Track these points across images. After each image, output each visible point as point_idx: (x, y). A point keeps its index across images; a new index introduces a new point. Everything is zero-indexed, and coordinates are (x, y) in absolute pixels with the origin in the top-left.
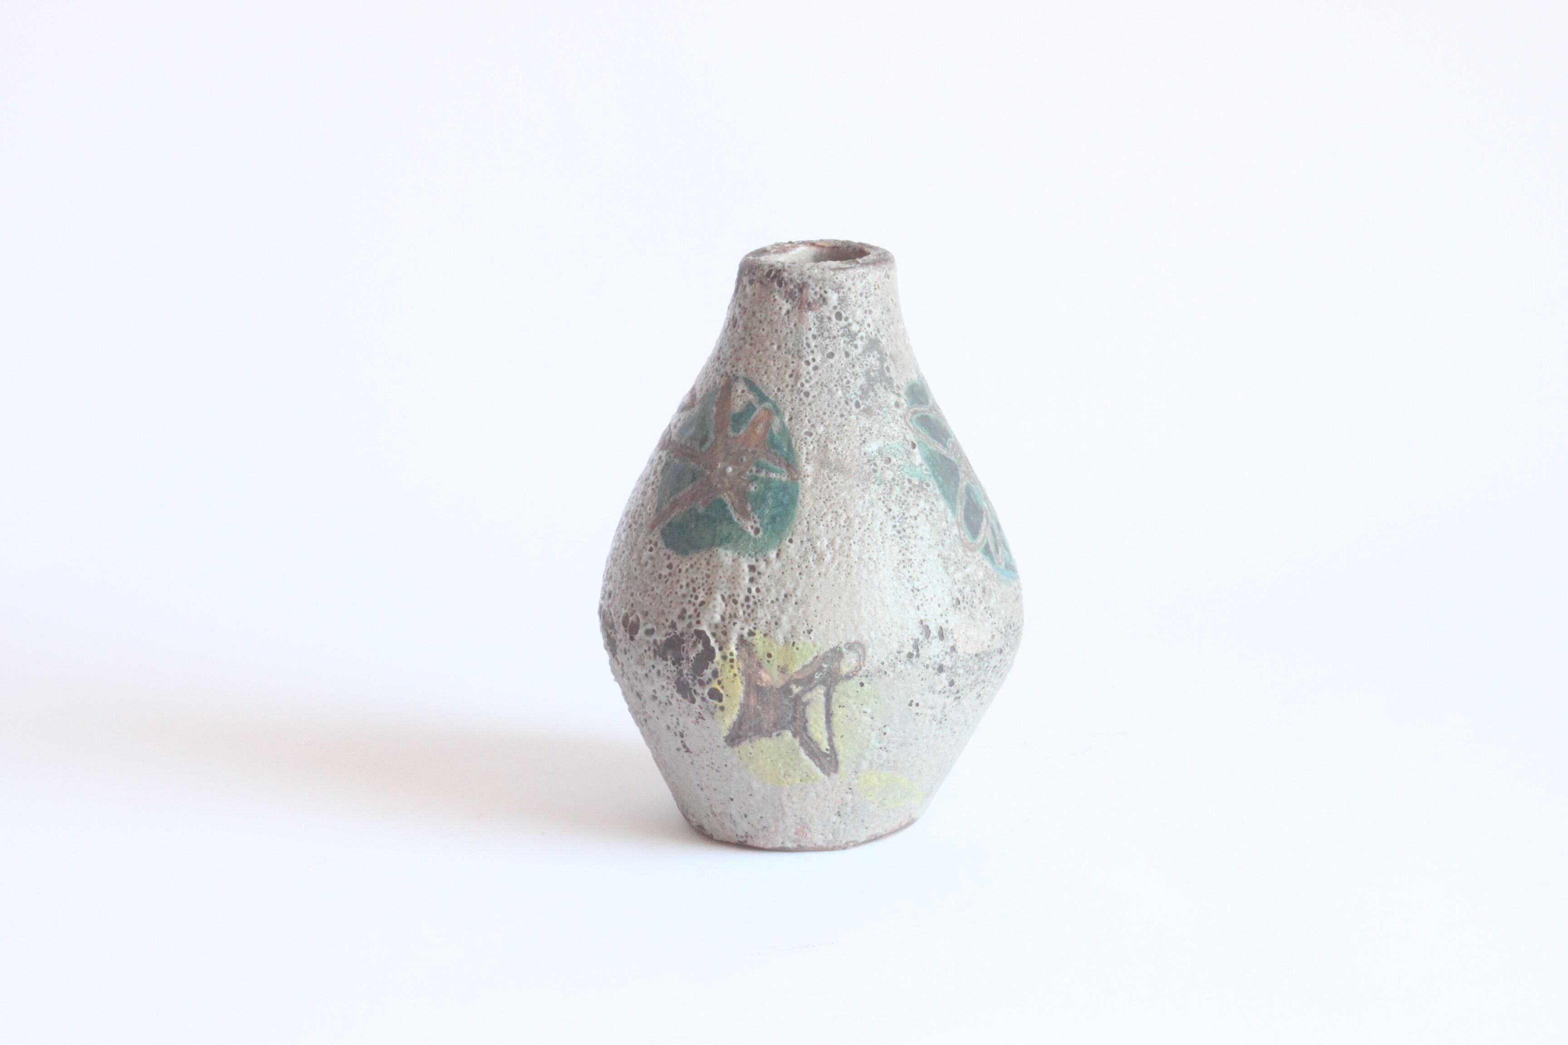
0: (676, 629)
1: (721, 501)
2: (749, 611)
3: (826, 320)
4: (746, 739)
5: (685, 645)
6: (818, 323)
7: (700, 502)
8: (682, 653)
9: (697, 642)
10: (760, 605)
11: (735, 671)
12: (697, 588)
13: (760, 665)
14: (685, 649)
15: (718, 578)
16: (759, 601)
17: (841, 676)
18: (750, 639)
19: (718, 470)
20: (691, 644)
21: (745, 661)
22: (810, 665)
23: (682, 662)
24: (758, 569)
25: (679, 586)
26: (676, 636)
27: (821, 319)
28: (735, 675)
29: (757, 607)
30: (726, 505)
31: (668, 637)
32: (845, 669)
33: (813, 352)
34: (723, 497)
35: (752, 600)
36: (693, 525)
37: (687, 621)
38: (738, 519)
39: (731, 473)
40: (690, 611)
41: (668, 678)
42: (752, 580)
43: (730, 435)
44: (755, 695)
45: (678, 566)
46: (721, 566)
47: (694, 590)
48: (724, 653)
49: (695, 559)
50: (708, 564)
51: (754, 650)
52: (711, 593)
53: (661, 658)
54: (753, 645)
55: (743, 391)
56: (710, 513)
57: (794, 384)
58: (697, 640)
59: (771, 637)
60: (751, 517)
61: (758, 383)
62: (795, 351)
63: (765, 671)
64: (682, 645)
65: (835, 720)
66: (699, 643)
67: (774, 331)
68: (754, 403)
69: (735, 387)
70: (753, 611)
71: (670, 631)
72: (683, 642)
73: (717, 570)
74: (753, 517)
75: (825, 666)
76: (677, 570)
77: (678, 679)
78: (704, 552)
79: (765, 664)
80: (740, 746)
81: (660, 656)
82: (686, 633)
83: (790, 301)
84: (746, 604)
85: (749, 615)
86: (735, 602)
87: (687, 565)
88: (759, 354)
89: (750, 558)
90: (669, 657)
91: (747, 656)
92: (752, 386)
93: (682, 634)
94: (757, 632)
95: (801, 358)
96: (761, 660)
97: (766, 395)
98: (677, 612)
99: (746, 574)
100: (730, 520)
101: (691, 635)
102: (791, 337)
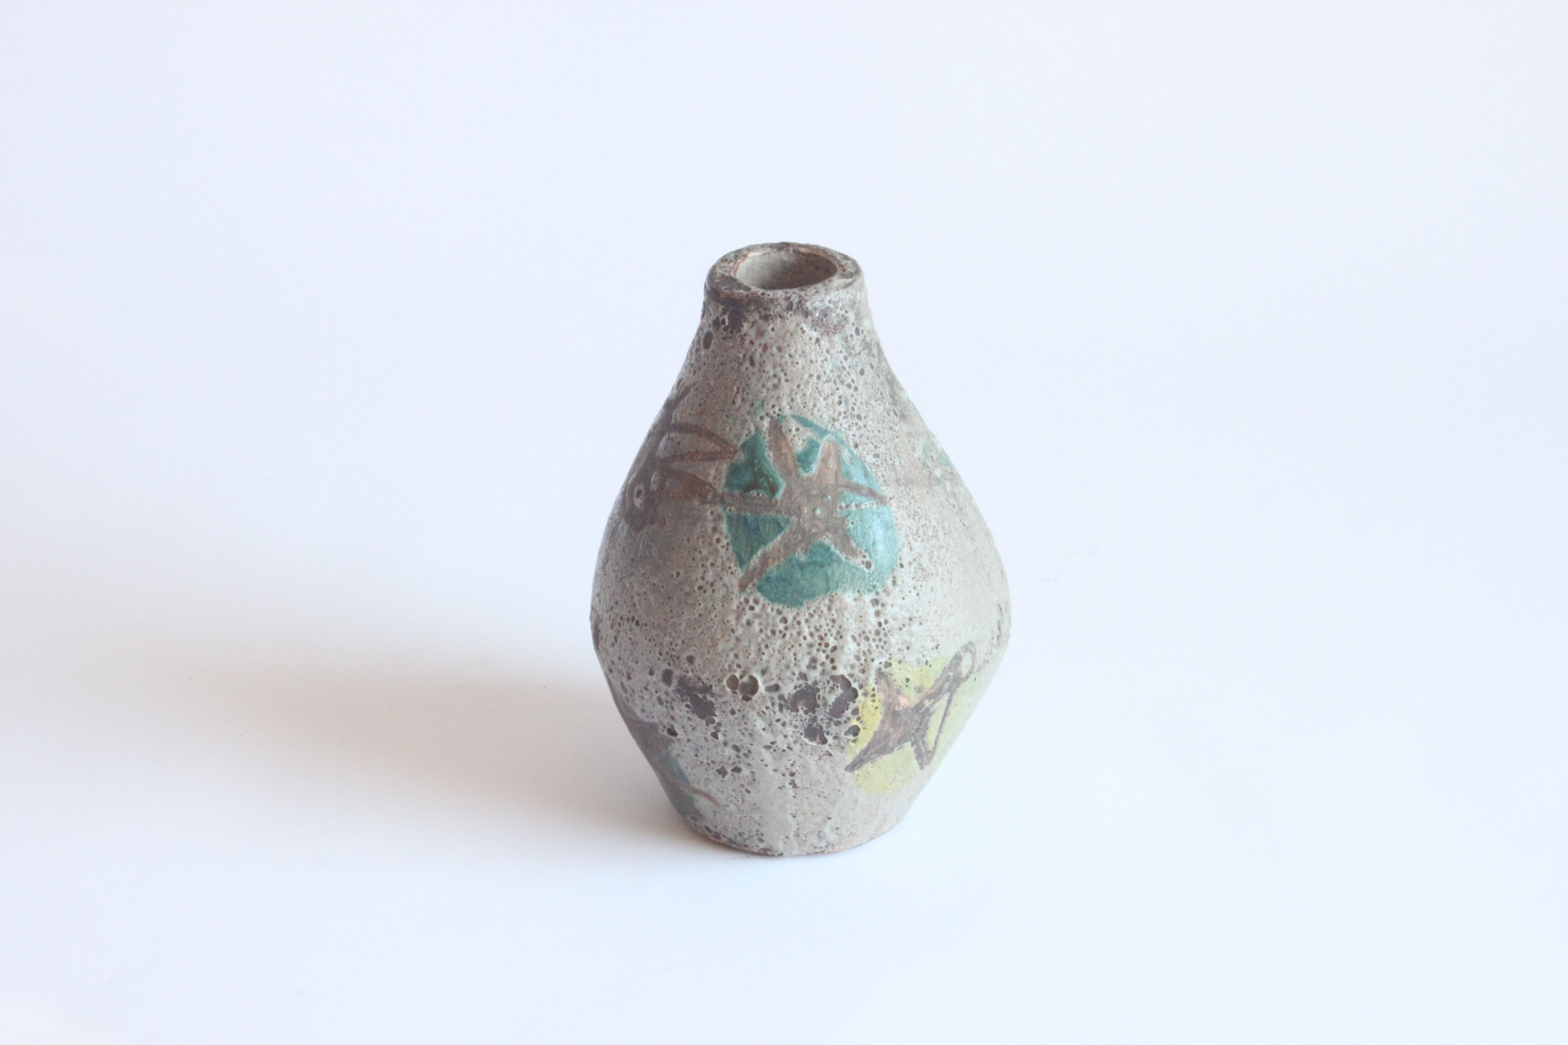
0: (807, 680)
1: (822, 545)
2: (882, 643)
3: (849, 339)
4: (869, 761)
5: (820, 693)
6: (845, 344)
7: (799, 550)
8: (818, 701)
9: (835, 687)
10: (891, 635)
11: (877, 704)
12: (823, 635)
13: (899, 692)
14: (821, 697)
15: (845, 620)
16: (889, 631)
17: (963, 678)
18: (887, 670)
19: (805, 514)
20: (828, 689)
21: (885, 692)
22: (940, 678)
23: (816, 709)
24: (881, 602)
25: (801, 638)
26: (807, 686)
27: (846, 340)
28: (877, 708)
29: (889, 638)
30: (828, 549)
31: (798, 689)
32: (964, 672)
33: (849, 373)
34: (822, 540)
35: (882, 632)
36: (799, 575)
37: (820, 668)
38: (846, 558)
39: (821, 514)
40: (822, 657)
41: (796, 727)
42: (877, 614)
43: (803, 476)
44: (891, 720)
45: (794, 618)
46: (846, 609)
47: (821, 638)
48: (865, 690)
49: (813, 608)
50: (829, 609)
51: (893, 678)
52: (841, 637)
53: (789, 711)
54: (891, 675)
55: (797, 430)
56: (814, 559)
57: (845, 410)
58: (834, 685)
59: (906, 662)
60: (858, 553)
61: (810, 418)
62: (835, 378)
63: (904, 696)
64: (818, 694)
65: (948, 719)
66: (838, 687)
67: (808, 362)
68: (814, 438)
69: (787, 427)
70: (885, 643)
71: (802, 682)
72: (818, 690)
73: (843, 614)
74: (861, 552)
75: (951, 674)
76: (795, 623)
77: (810, 726)
78: (820, 599)
79: (905, 690)
80: (859, 770)
81: (788, 708)
82: (820, 682)
83: (818, 329)
84: (877, 638)
85: (883, 647)
86: (867, 639)
87: (805, 615)
88: (800, 389)
89: (870, 593)
90: (800, 708)
91: (886, 686)
92: (806, 423)
93: (815, 683)
94: (892, 661)
95: (842, 382)
96: (901, 687)
97: (823, 427)
98: (806, 661)
99: (871, 610)
100: (839, 561)
101: (826, 682)
102: (828, 364)
